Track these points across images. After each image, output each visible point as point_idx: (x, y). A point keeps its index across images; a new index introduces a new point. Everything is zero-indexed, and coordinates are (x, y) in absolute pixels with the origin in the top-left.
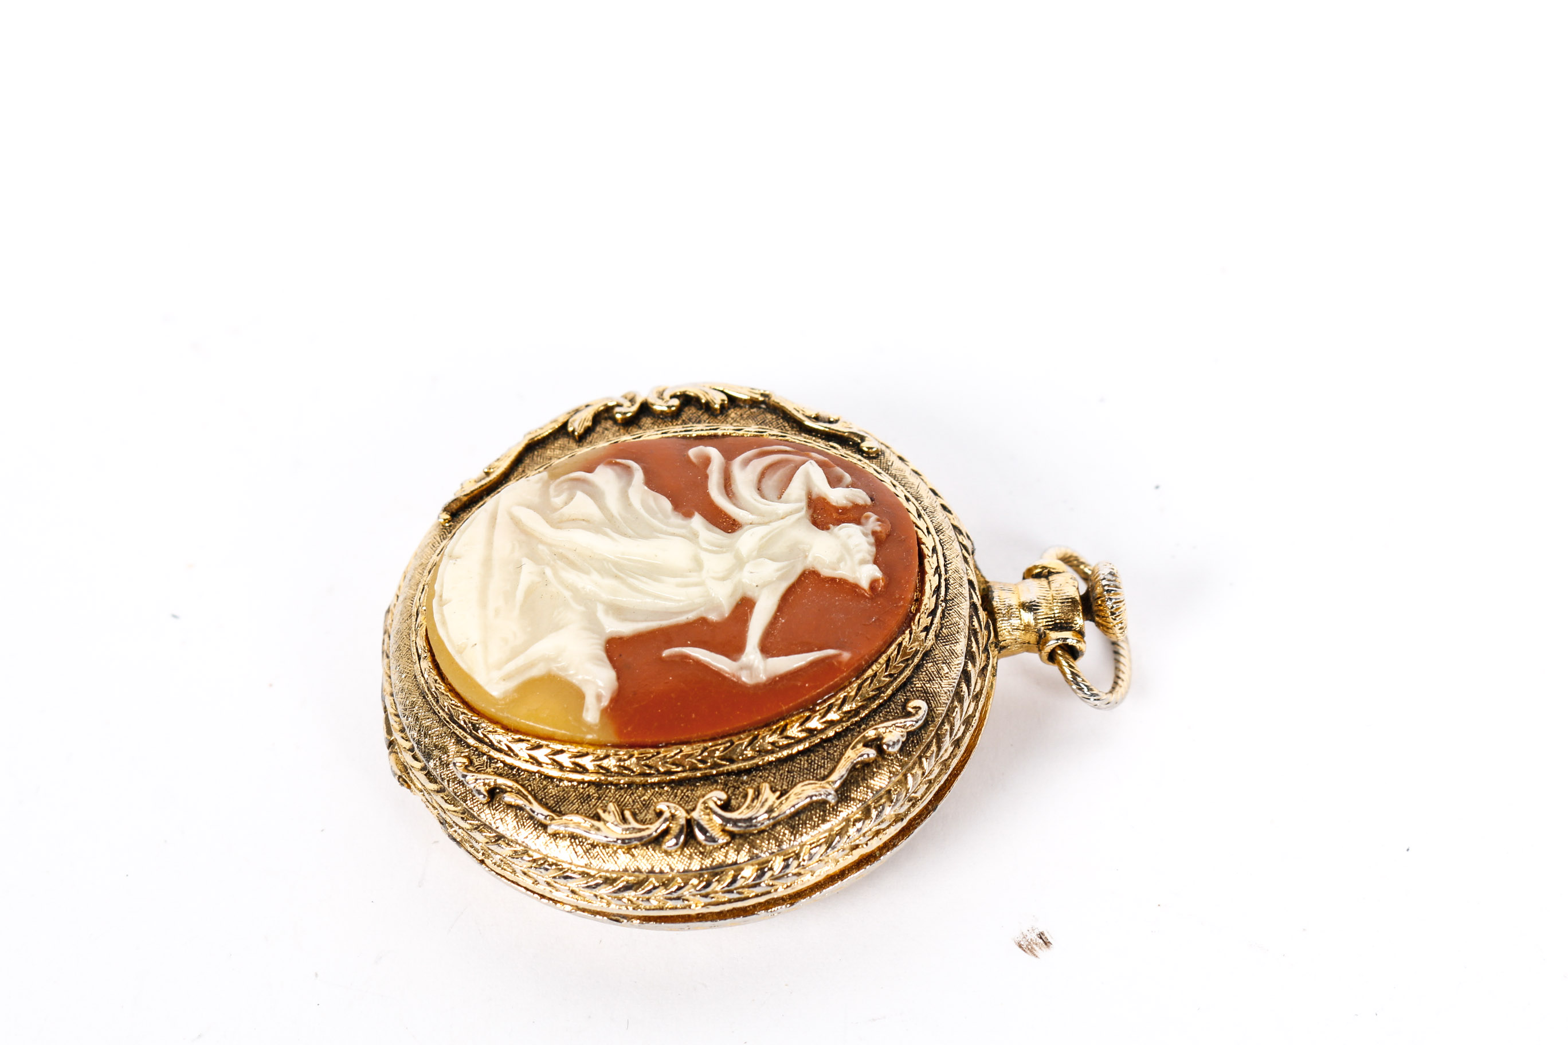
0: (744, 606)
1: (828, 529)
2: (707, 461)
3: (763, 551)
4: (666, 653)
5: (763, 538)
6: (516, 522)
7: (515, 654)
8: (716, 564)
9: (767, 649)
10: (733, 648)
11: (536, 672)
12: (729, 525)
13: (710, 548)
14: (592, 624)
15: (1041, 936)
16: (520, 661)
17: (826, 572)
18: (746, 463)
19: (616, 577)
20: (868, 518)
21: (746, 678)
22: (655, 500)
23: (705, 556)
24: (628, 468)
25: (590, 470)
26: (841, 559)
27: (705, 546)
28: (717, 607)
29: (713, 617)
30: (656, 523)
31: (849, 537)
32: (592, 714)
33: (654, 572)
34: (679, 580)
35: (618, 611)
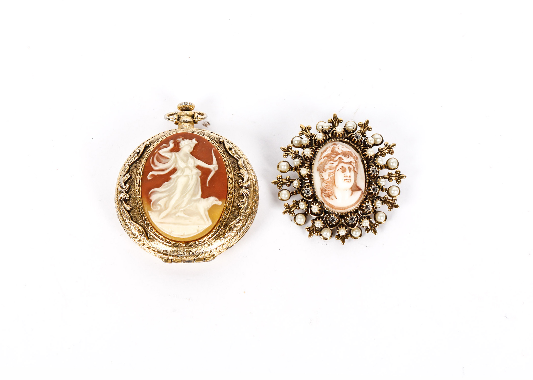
0: (198, 167)
1: (180, 149)
2: (152, 175)
3: (186, 162)
4: (207, 185)
5: (182, 161)
6: (164, 217)
7: (202, 218)
8: (187, 172)
9: (210, 163)
10: (209, 171)
11: (207, 213)
12: (174, 171)
13: (182, 173)
14: (198, 200)
15: (208, 122)
16: (204, 217)
17: (192, 150)
18: (156, 166)
19: (186, 194)
20: (178, 140)
21: (217, 169)
22: (164, 185)
23: (185, 174)
24: (152, 192)
25: (151, 201)
26: (190, 146)
27: (181, 174)
28: (198, 173)
29: (200, 174)
30: (171, 186)
31: (185, 143)
32: (220, 203)
33: (186, 186)
34: (190, 180)
35: (194, 195)
